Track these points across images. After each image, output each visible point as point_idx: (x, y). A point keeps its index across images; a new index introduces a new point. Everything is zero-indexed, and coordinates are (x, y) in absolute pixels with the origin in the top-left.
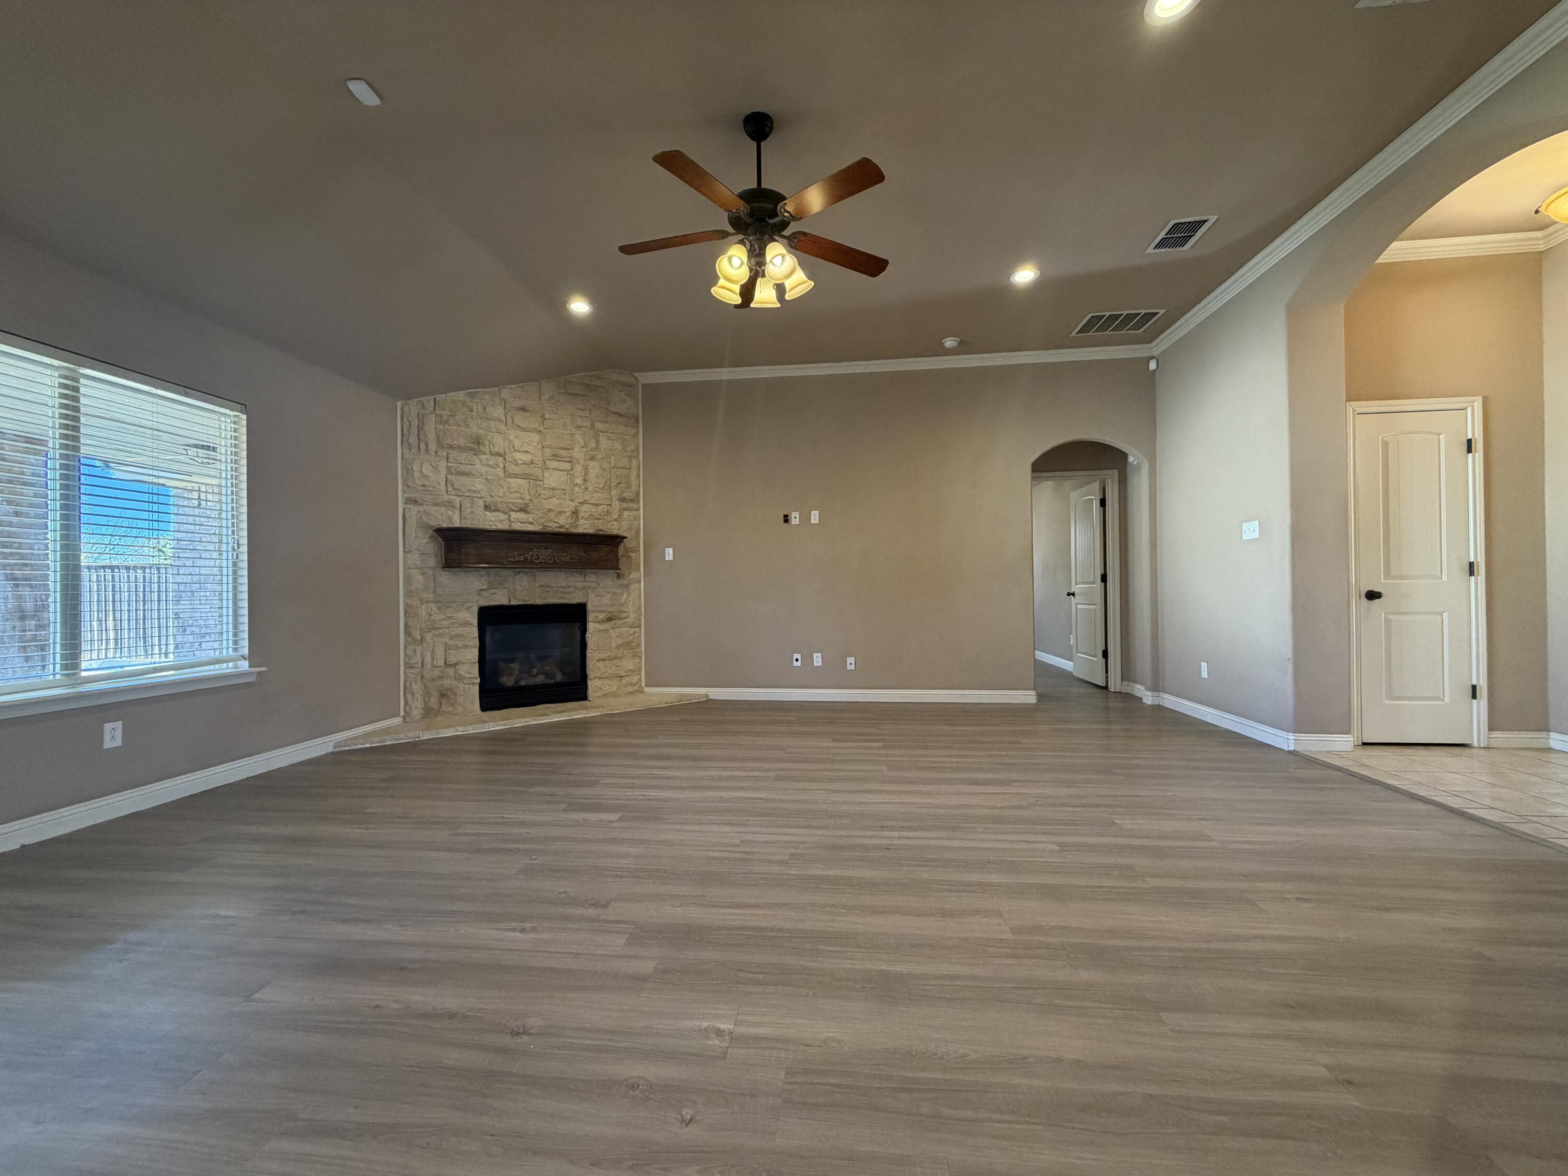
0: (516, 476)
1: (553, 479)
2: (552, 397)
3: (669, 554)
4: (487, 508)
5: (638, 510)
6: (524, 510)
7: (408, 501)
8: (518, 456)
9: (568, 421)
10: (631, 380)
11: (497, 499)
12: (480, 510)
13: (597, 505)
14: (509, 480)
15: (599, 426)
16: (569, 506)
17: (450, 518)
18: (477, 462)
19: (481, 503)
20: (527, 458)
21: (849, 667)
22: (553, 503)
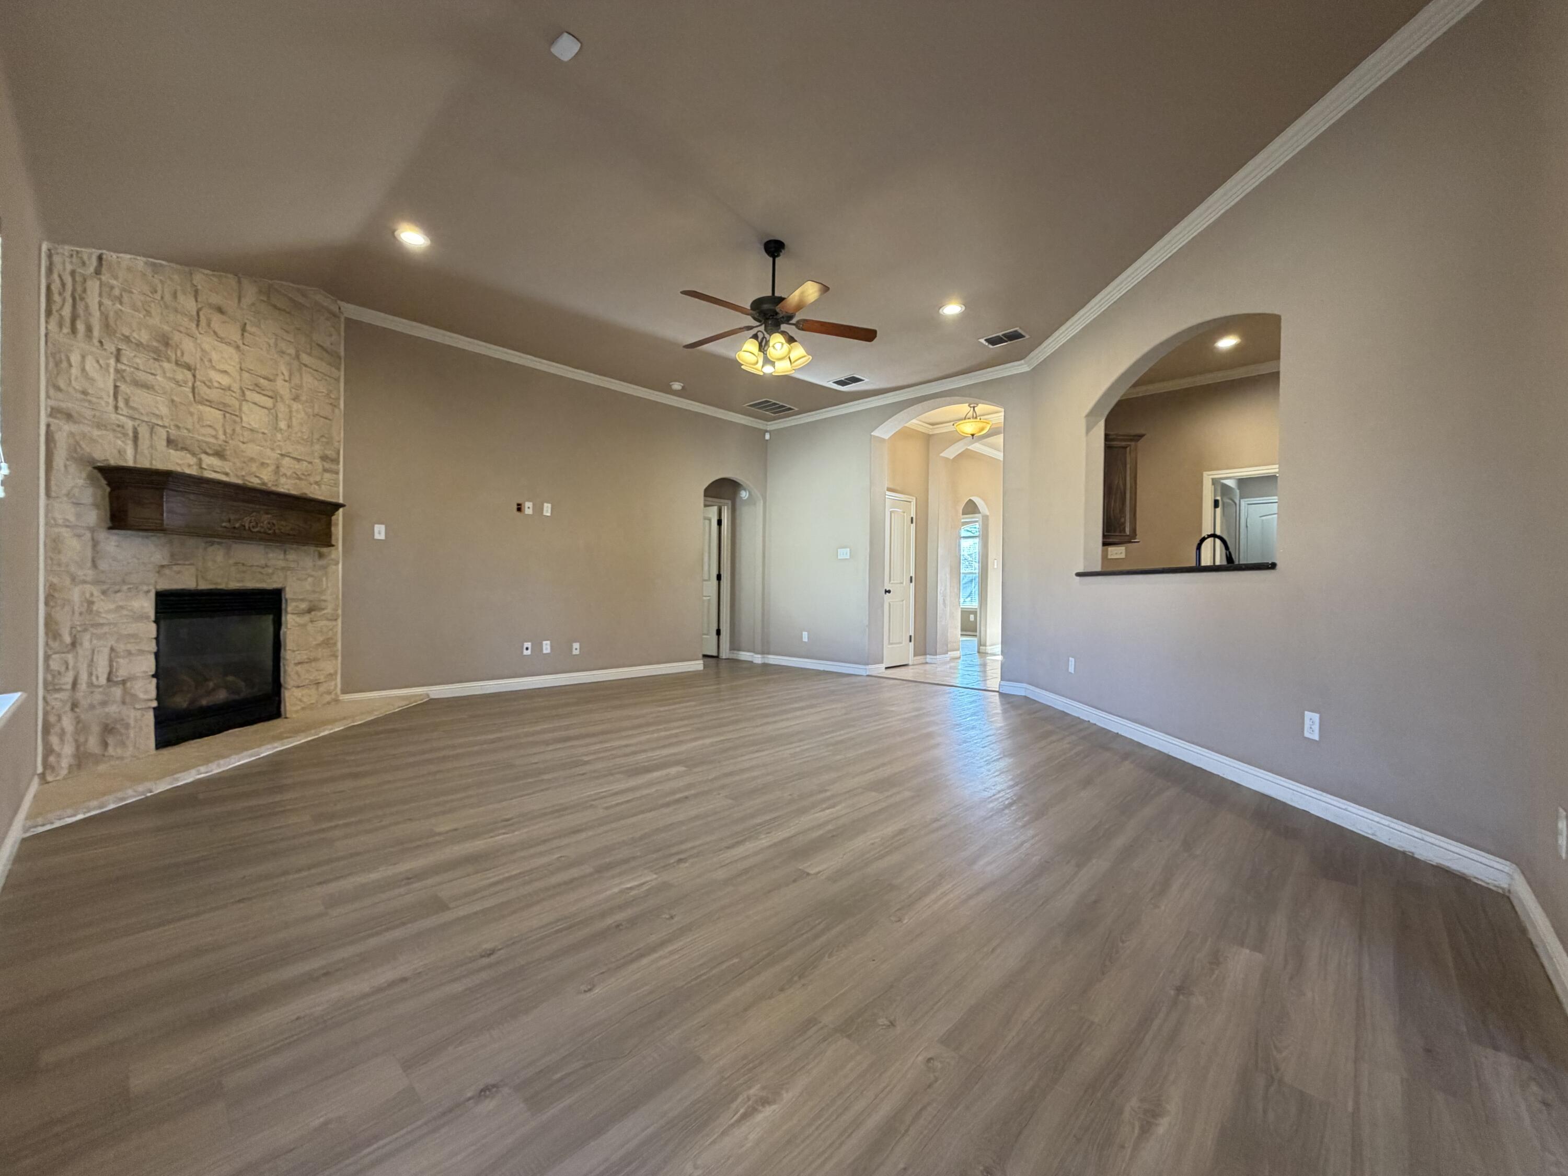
0: (209, 403)
1: (254, 417)
2: (253, 304)
3: (380, 532)
4: (170, 442)
5: (337, 473)
6: (219, 454)
7: (54, 412)
8: (214, 375)
9: (272, 342)
10: (334, 308)
11: (185, 433)
12: (161, 444)
13: (298, 460)
14: (201, 407)
15: (305, 358)
16: (271, 456)
17: (121, 452)
18: (159, 372)
19: (163, 433)
20: (225, 381)
21: (576, 652)
22: (252, 450)
